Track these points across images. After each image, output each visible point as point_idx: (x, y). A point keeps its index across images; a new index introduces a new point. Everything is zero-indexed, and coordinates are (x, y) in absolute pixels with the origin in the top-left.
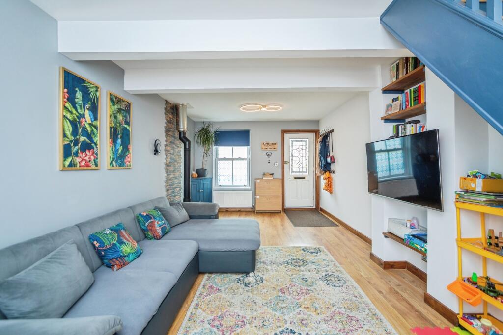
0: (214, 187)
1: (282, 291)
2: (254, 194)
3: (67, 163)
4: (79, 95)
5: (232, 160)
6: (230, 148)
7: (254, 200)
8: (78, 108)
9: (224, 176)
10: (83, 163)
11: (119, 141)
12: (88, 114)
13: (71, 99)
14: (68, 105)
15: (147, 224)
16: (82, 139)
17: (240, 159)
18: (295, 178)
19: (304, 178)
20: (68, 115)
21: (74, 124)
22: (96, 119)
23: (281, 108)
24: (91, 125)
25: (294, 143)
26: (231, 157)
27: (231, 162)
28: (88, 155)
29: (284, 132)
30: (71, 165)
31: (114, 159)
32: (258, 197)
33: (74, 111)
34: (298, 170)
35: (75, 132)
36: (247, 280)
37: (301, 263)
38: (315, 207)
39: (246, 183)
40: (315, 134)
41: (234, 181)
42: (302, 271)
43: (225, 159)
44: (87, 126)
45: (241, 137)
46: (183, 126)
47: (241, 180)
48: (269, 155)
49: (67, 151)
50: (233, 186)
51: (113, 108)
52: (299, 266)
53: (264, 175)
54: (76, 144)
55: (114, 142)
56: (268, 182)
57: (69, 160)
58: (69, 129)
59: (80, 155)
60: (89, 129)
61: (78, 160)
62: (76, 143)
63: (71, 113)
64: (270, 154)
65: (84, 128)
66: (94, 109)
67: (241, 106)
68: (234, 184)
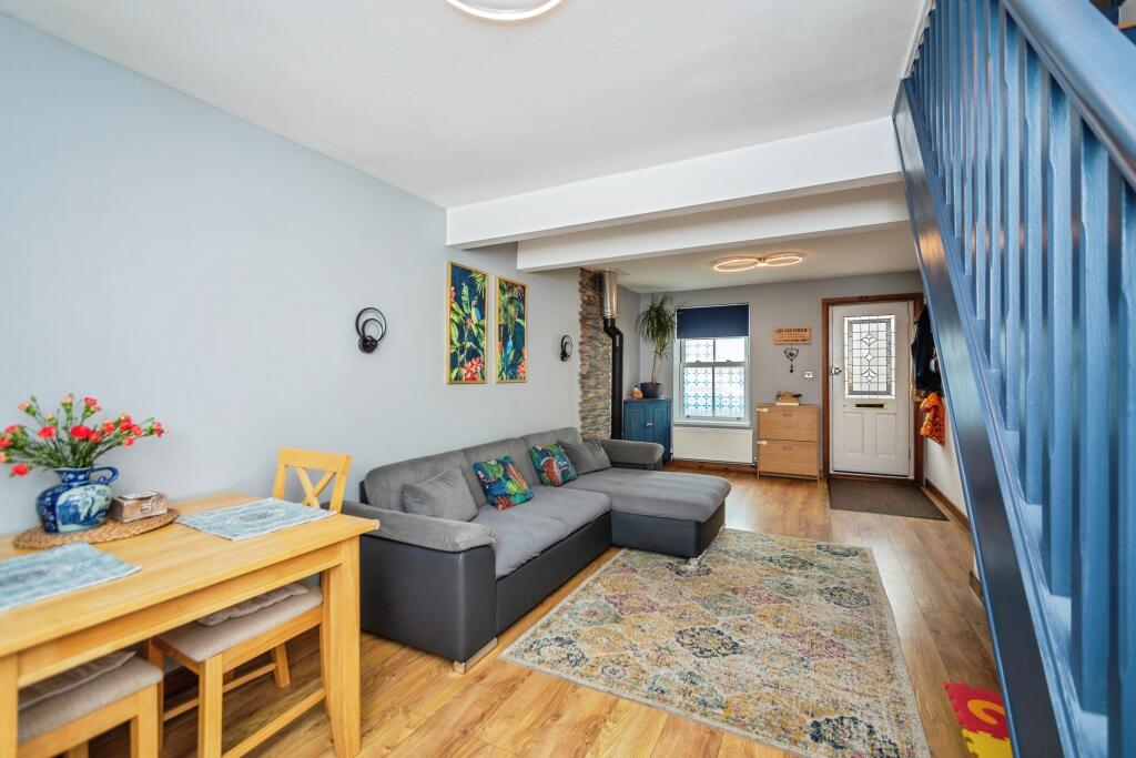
0: (676, 418)
1: (734, 590)
2: (757, 437)
3: (454, 375)
4: (465, 290)
5: (714, 365)
6: (710, 342)
7: (757, 449)
8: (465, 306)
9: (696, 397)
10: (469, 375)
11: (510, 343)
12: (474, 313)
13: (458, 299)
14: (455, 306)
15: (542, 462)
16: (469, 344)
17: (729, 364)
18: (858, 406)
19: (881, 406)
20: (455, 318)
21: (460, 327)
22: (483, 317)
23: (801, 259)
24: (477, 325)
25: (856, 327)
26: (710, 360)
27: (710, 370)
28: (473, 365)
29: (828, 304)
30: (456, 379)
31: (503, 369)
32: (764, 443)
33: (461, 312)
34: (865, 388)
35: (461, 339)
36: (683, 568)
37: (799, 564)
38: (912, 477)
39: (741, 413)
40: (911, 303)
41: (717, 408)
42: (791, 574)
43: (698, 364)
44: (473, 327)
45: (730, 319)
46: (612, 308)
47: (731, 407)
48: (791, 355)
49: (454, 363)
50: (714, 418)
51: (503, 298)
52: (791, 568)
53: (779, 396)
54: (462, 352)
55: (504, 345)
56: (787, 412)
57: (455, 371)
58: (455, 333)
59: (466, 365)
60: (475, 331)
61: (464, 371)
62: (462, 350)
63: (458, 314)
64: (794, 352)
65: (471, 331)
66: (481, 306)
67: (715, 262)
68: (717, 414)
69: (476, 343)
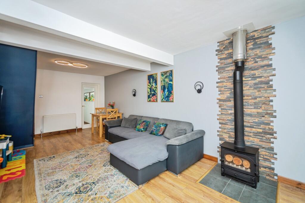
3: (149, 100)
4: (151, 80)
8: (151, 84)
10: (153, 100)
11: (166, 90)
12: (154, 84)
13: (150, 83)
14: (149, 84)
16: (153, 92)
20: (149, 87)
21: (150, 89)
22: (156, 85)
24: (155, 87)
28: (154, 98)
30: (149, 101)
31: (163, 98)
33: (150, 85)
35: (151, 91)
44: (154, 88)
49: (149, 97)
51: (163, 78)
54: (151, 95)
55: (164, 91)
57: (149, 99)
58: (149, 90)
59: (152, 97)
61: (151, 99)
62: (151, 94)
63: (150, 86)
65: (153, 89)
66: (156, 83)
69: (155, 92)
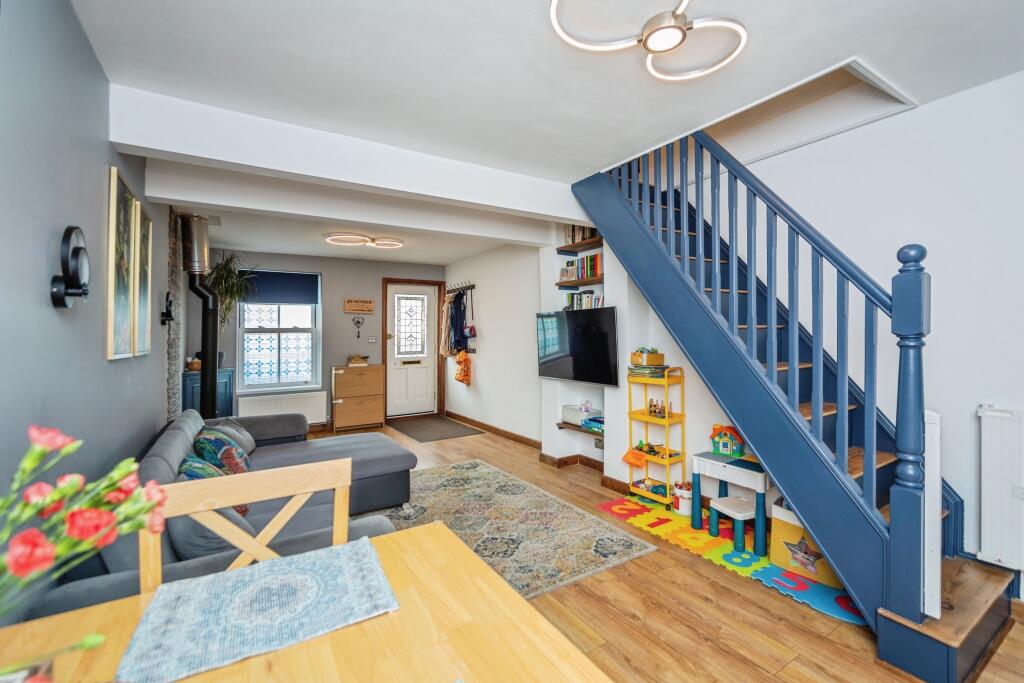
0: (239, 390)
1: (458, 512)
2: (330, 399)
5: (279, 331)
6: (275, 307)
7: (332, 408)
8: (121, 240)
9: (259, 364)
10: (123, 345)
13: (118, 227)
15: (219, 456)
16: (122, 298)
17: (295, 330)
18: (404, 363)
19: (419, 362)
23: (400, 245)
25: (403, 302)
26: (275, 325)
27: (275, 336)
28: (124, 330)
29: (387, 281)
32: (340, 401)
34: (408, 349)
36: (401, 513)
37: (462, 482)
38: (436, 412)
39: (308, 377)
40: (437, 288)
41: (283, 374)
43: (261, 330)
45: (298, 285)
46: (201, 261)
47: (297, 371)
48: (358, 322)
50: (279, 384)
53: (350, 359)
56: (360, 372)
59: (121, 330)
64: (361, 320)
67: (329, 235)
68: (283, 381)
